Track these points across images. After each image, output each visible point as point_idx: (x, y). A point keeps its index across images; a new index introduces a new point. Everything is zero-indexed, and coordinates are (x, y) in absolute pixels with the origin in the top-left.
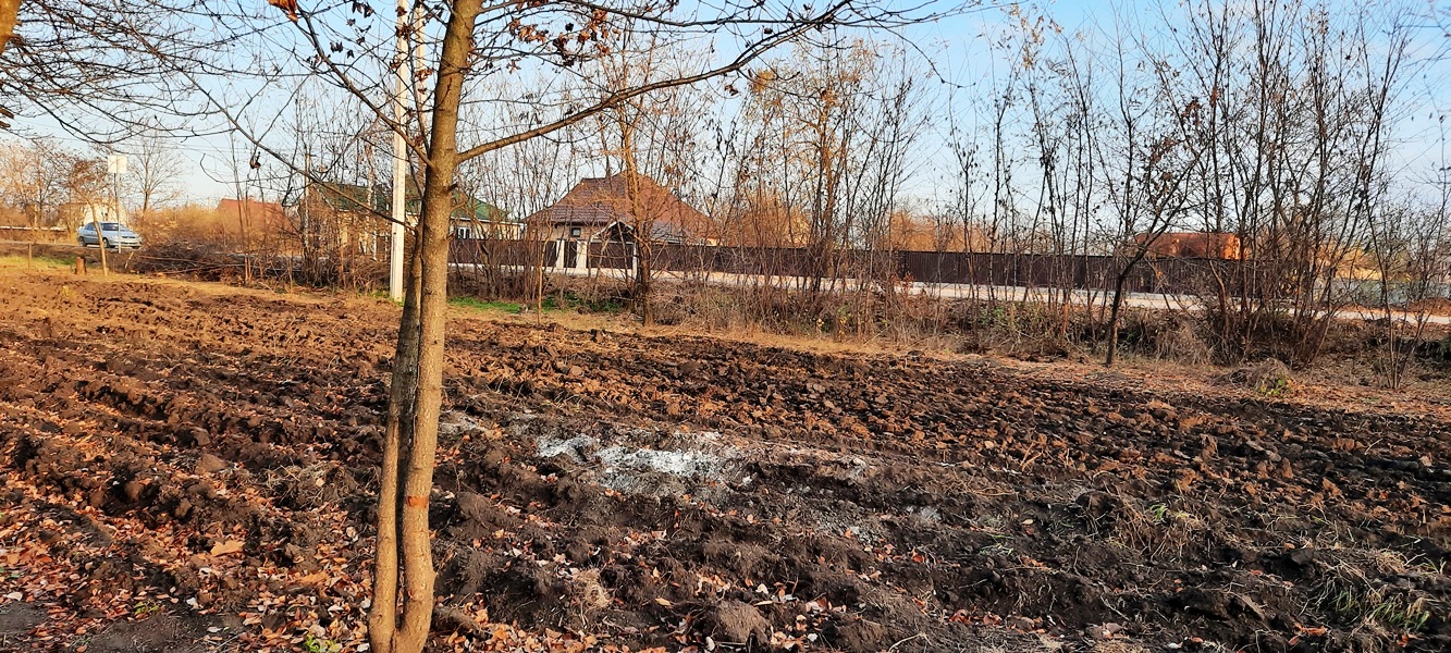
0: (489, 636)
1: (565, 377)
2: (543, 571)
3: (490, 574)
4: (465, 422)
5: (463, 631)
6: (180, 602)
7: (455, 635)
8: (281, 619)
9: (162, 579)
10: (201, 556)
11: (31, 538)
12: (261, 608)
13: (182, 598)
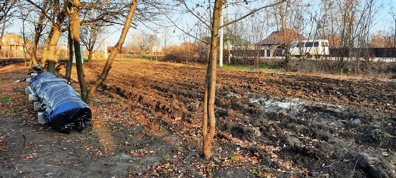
0: (231, 140)
1: (261, 85)
2: (245, 127)
3: (233, 127)
4: (233, 94)
5: (225, 138)
6: (168, 128)
7: (224, 139)
8: (188, 133)
9: (165, 124)
10: (173, 120)
11: (141, 115)
12: (184, 130)
13: (169, 127)
